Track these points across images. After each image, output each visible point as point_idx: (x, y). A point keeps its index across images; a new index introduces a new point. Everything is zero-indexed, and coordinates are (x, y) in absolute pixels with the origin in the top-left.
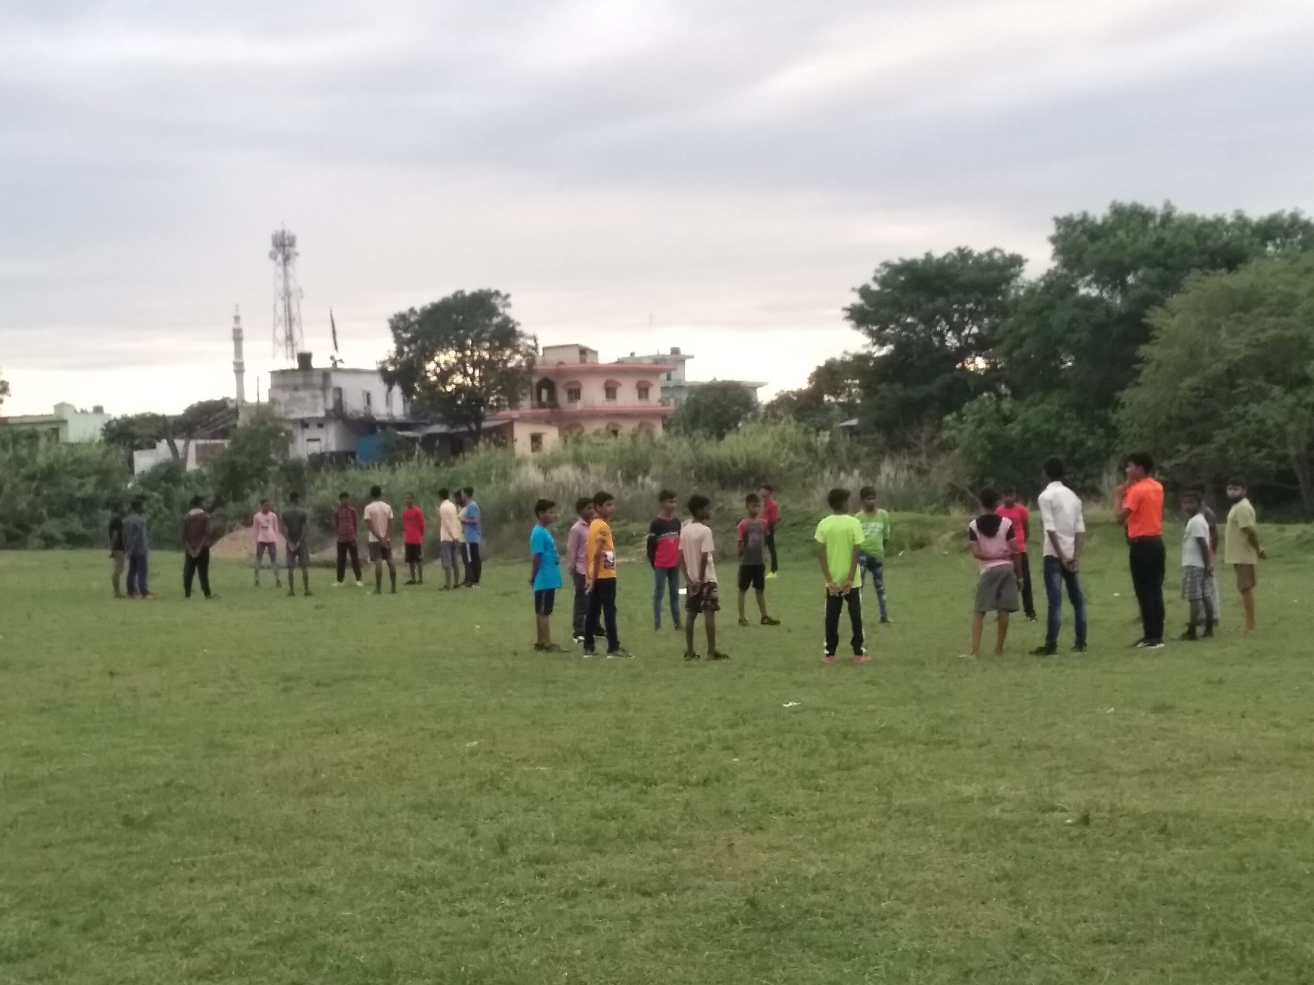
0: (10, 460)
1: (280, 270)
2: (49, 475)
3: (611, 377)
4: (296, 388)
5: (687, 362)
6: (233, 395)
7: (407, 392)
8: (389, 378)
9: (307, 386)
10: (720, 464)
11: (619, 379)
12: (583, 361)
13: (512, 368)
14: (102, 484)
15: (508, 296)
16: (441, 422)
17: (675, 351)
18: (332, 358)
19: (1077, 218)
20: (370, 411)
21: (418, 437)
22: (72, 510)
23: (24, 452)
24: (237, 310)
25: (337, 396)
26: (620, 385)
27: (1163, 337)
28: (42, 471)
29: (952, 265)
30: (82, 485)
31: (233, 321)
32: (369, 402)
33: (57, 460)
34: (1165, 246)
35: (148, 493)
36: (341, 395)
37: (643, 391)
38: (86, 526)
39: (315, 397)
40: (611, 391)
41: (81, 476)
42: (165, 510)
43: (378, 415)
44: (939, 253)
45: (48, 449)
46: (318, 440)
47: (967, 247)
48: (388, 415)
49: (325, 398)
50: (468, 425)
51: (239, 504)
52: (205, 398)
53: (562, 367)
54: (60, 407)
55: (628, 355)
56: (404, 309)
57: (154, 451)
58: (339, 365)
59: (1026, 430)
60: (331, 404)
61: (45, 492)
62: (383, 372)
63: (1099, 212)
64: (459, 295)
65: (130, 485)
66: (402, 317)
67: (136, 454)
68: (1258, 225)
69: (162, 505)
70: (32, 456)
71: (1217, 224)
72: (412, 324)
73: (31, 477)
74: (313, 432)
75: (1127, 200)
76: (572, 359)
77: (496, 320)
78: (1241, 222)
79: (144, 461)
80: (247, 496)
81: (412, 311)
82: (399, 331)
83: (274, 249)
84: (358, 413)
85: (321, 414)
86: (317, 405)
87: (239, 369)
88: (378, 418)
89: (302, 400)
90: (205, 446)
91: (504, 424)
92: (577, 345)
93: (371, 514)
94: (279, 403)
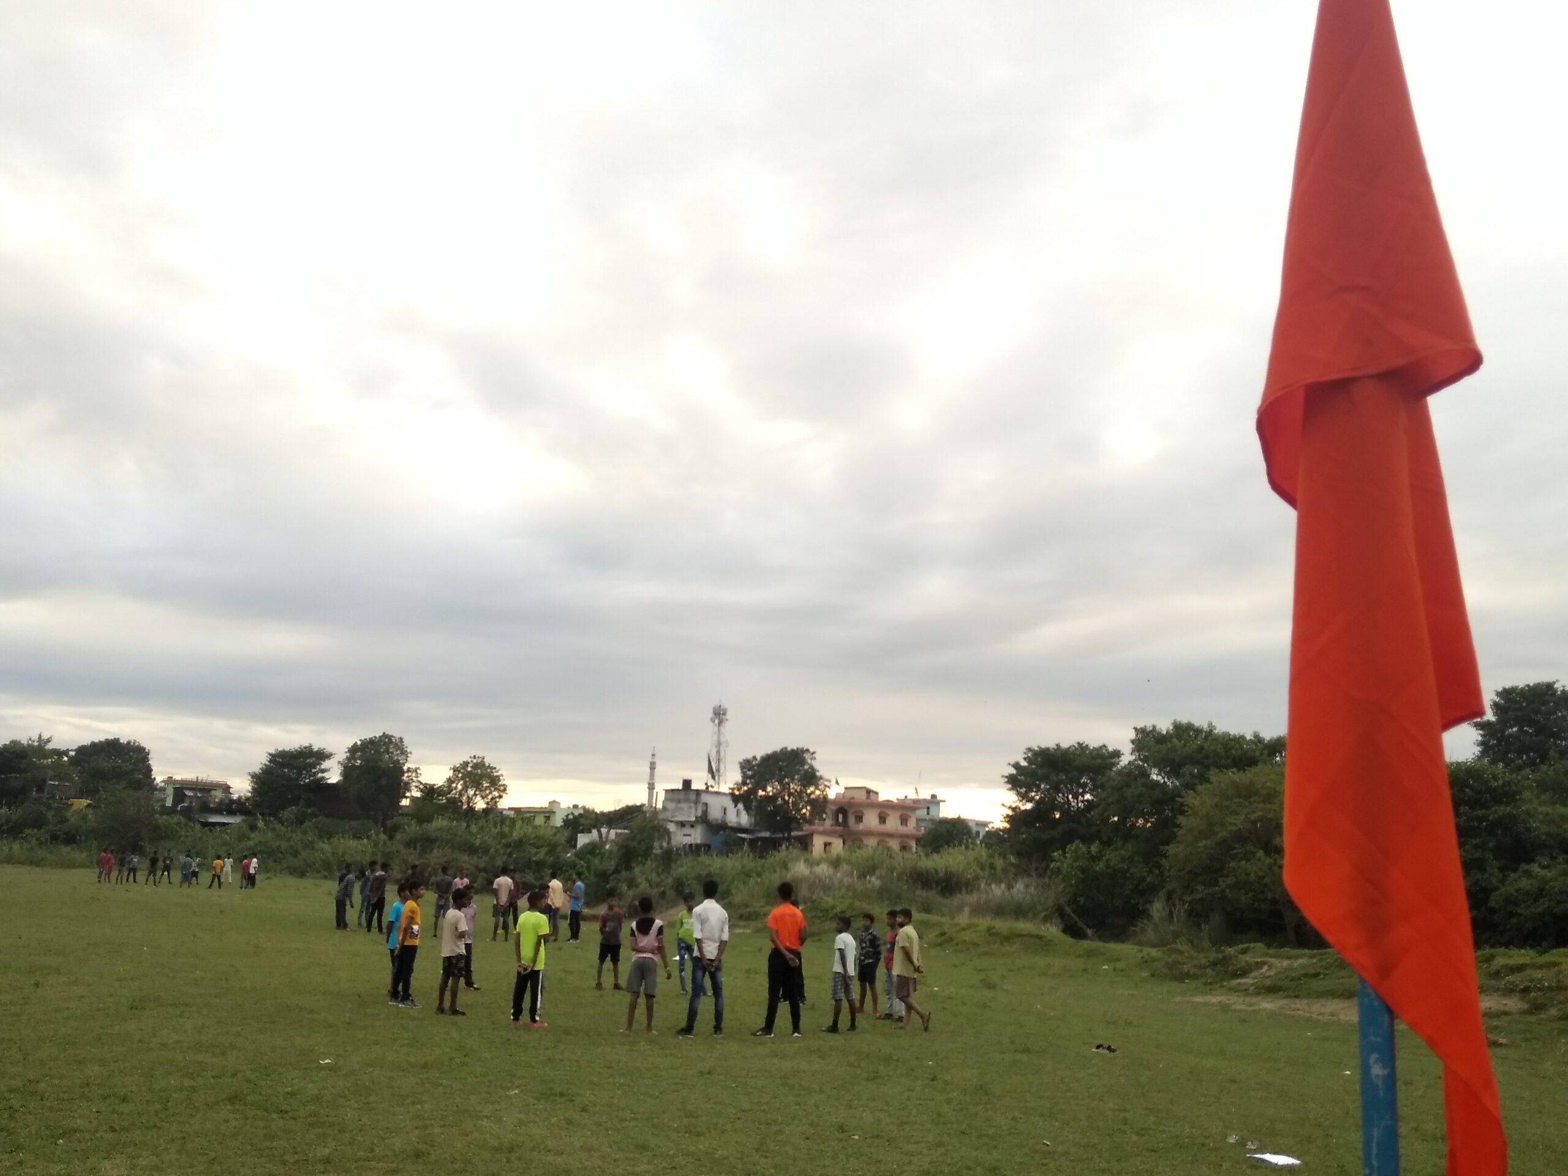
0: (497, 833)
1: (716, 729)
2: (520, 844)
3: (883, 810)
4: (679, 801)
5: (941, 804)
6: (646, 802)
7: (748, 809)
8: (736, 799)
9: (686, 800)
10: (927, 872)
11: (890, 812)
12: (868, 797)
13: (813, 799)
14: (549, 853)
15: (814, 753)
16: (767, 830)
17: (934, 796)
18: (706, 784)
19: (1150, 729)
20: (725, 820)
21: (747, 839)
22: (529, 868)
23: (506, 829)
24: (654, 751)
25: (704, 808)
26: (889, 815)
27: (1190, 812)
28: (515, 842)
29: (1074, 753)
30: (537, 853)
31: (650, 756)
32: (725, 813)
33: (525, 835)
34: (1204, 751)
35: (577, 861)
36: (707, 808)
37: (904, 821)
38: (536, 879)
39: (690, 808)
40: (882, 819)
41: (538, 848)
42: (586, 873)
43: (731, 822)
44: (1065, 745)
45: (521, 828)
46: (690, 835)
47: (1084, 742)
48: (737, 823)
49: (696, 810)
50: (783, 833)
51: (628, 873)
52: (631, 803)
53: (852, 801)
54: (553, 803)
55: (903, 798)
56: (750, 757)
57: (590, 834)
58: (710, 789)
59: (1108, 866)
60: (699, 813)
61: (515, 855)
62: (732, 795)
63: (1164, 726)
64: (784, 750)
65: (569, 855)
66: (747, 761)
67: (579, 835)
68: (1270, 741)
69: (584, 869)
70: (511, 833)
71: (1240, 740)
72: (754, 766)
73: (508, 846)
74: (687, 830)
75: (1184, 720)
76: (862, 796)
77: (806, 767)
78: (1258, 739)
79: (583, 840)
80: (634, 868)
81: (754, 758)
82: (745, 770)
83: (714, 716)
84: (717, 820)
85: (693, 819)
86: (691, 813)
87: (651, 787)
88: (729, 824)
89: (682, 809)
90: (621, 833)
91: (806, 835)
92: (865, 788)
93: (498, 885)
94: (668, 810)
